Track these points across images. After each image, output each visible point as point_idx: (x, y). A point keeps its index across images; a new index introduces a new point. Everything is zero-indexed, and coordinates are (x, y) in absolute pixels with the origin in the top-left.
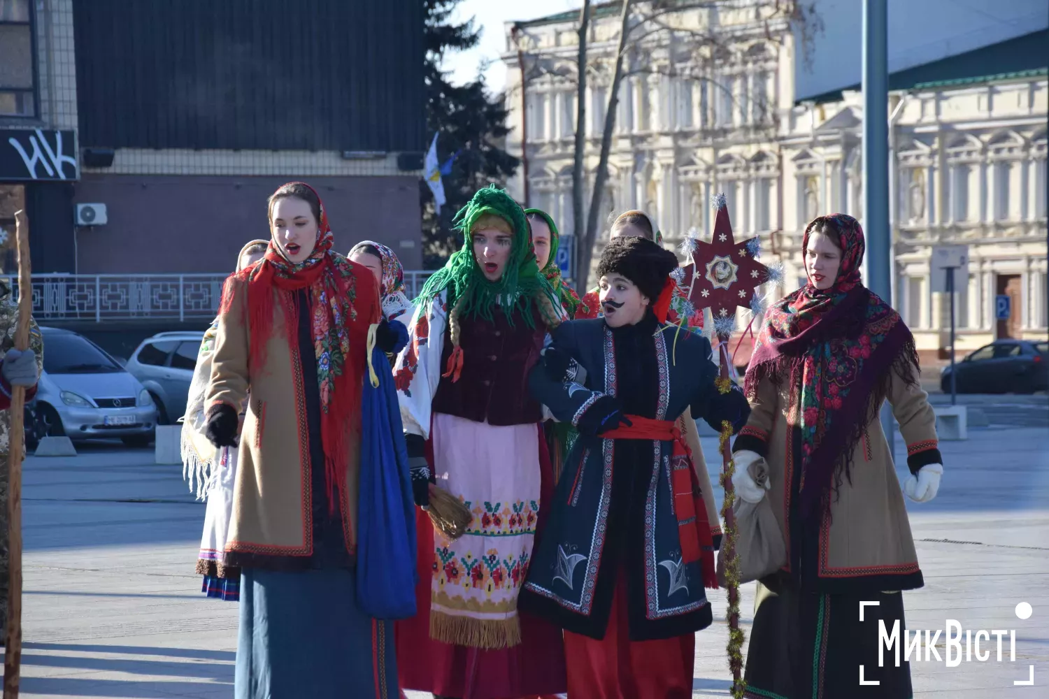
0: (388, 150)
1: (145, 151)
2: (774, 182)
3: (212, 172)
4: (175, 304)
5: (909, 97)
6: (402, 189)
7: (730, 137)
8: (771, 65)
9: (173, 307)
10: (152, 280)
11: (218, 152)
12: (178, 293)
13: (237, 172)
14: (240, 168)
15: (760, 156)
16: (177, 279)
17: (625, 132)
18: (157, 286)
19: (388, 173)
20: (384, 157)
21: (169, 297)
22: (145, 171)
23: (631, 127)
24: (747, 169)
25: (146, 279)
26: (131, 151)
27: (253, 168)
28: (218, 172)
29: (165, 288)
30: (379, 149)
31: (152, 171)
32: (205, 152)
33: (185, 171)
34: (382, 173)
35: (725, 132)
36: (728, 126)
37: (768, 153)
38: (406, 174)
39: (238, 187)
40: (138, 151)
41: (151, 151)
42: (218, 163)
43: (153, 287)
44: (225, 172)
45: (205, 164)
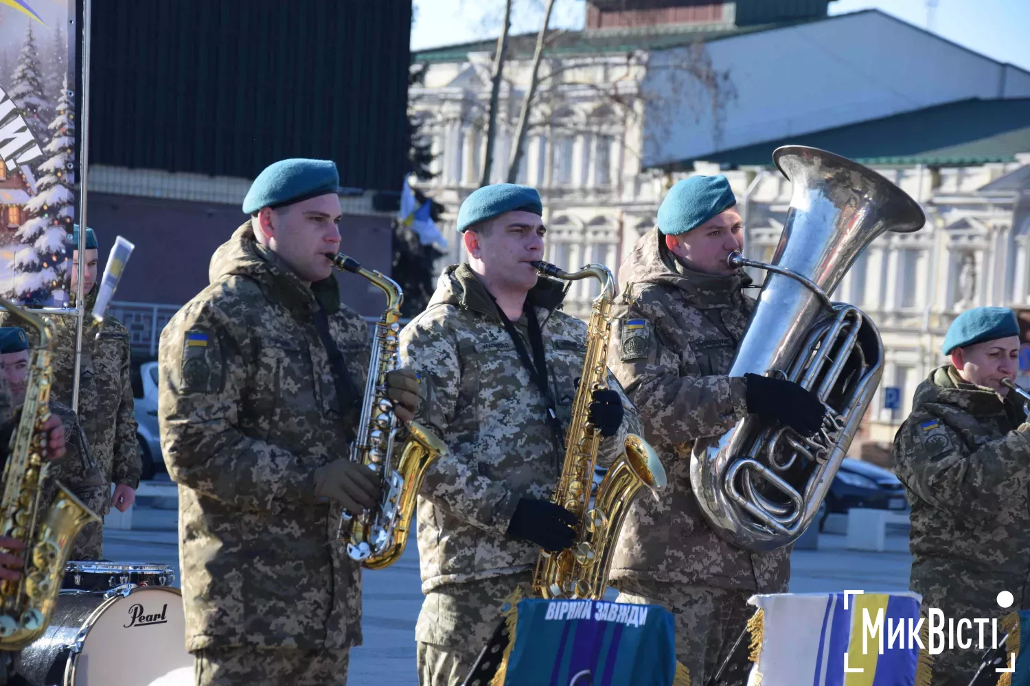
0: (365, 188)
1: (119, 169)
2: (613, 249)
3: (185, 197)
4: (147, 335)
5: (766, 174)
6: (375, 230)
7: (567, 198)
8: (616, 129)
9: (145, 339)
10: (125, 308)
11: (192, 176)
12: (151, 324)
13: (211, 199)
14: (214, 194)
15: (600, 221)
16: (151, 310)
17: (453, 183)
18: (130, 316)
19: (363, 212)
20: (361, 195)
21: (141, 328)
22: (117, 191)
23: (459, 179)
24: (583, 232)
25: (120, 308)
26: (104, 168)
27: (228, 195)
28: (191, 197)
29: (138, 318)
30: (357, 186)
31: (124, 191)
32: (179, 175)
33: (158, 194)
34: (356, 211)
35: (561, 192)
36: (566, 187)
37: (608, 217)
38: (380, 214)
39: (210, 215)
40: (112, 169)
41: (125, 170)
42: (192, 188)
43: (126, 316)
44: (198, 198)
45: (179, 187)
